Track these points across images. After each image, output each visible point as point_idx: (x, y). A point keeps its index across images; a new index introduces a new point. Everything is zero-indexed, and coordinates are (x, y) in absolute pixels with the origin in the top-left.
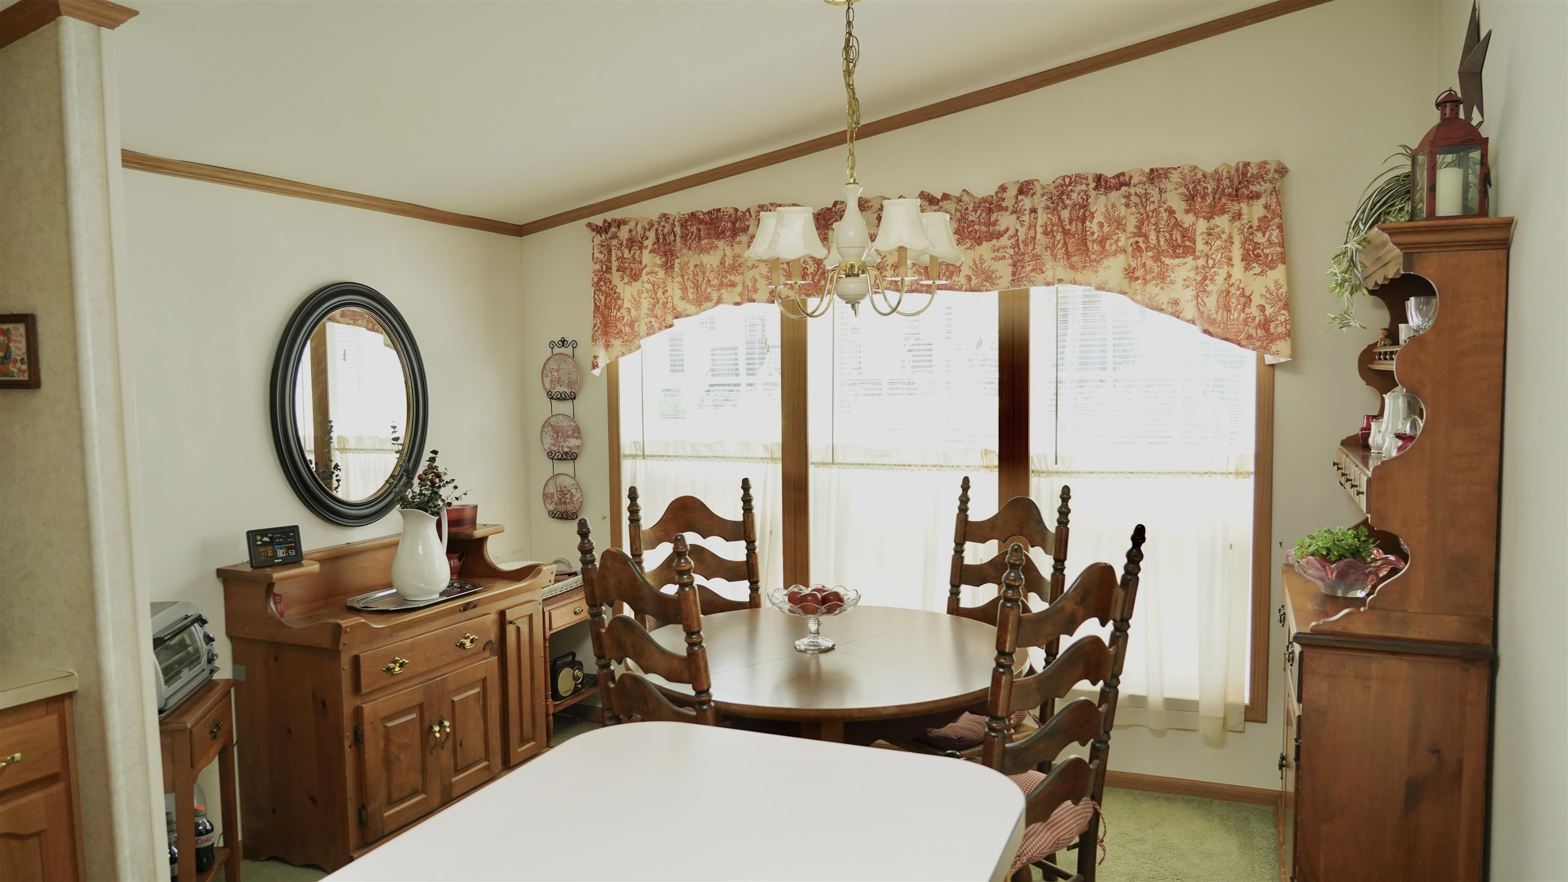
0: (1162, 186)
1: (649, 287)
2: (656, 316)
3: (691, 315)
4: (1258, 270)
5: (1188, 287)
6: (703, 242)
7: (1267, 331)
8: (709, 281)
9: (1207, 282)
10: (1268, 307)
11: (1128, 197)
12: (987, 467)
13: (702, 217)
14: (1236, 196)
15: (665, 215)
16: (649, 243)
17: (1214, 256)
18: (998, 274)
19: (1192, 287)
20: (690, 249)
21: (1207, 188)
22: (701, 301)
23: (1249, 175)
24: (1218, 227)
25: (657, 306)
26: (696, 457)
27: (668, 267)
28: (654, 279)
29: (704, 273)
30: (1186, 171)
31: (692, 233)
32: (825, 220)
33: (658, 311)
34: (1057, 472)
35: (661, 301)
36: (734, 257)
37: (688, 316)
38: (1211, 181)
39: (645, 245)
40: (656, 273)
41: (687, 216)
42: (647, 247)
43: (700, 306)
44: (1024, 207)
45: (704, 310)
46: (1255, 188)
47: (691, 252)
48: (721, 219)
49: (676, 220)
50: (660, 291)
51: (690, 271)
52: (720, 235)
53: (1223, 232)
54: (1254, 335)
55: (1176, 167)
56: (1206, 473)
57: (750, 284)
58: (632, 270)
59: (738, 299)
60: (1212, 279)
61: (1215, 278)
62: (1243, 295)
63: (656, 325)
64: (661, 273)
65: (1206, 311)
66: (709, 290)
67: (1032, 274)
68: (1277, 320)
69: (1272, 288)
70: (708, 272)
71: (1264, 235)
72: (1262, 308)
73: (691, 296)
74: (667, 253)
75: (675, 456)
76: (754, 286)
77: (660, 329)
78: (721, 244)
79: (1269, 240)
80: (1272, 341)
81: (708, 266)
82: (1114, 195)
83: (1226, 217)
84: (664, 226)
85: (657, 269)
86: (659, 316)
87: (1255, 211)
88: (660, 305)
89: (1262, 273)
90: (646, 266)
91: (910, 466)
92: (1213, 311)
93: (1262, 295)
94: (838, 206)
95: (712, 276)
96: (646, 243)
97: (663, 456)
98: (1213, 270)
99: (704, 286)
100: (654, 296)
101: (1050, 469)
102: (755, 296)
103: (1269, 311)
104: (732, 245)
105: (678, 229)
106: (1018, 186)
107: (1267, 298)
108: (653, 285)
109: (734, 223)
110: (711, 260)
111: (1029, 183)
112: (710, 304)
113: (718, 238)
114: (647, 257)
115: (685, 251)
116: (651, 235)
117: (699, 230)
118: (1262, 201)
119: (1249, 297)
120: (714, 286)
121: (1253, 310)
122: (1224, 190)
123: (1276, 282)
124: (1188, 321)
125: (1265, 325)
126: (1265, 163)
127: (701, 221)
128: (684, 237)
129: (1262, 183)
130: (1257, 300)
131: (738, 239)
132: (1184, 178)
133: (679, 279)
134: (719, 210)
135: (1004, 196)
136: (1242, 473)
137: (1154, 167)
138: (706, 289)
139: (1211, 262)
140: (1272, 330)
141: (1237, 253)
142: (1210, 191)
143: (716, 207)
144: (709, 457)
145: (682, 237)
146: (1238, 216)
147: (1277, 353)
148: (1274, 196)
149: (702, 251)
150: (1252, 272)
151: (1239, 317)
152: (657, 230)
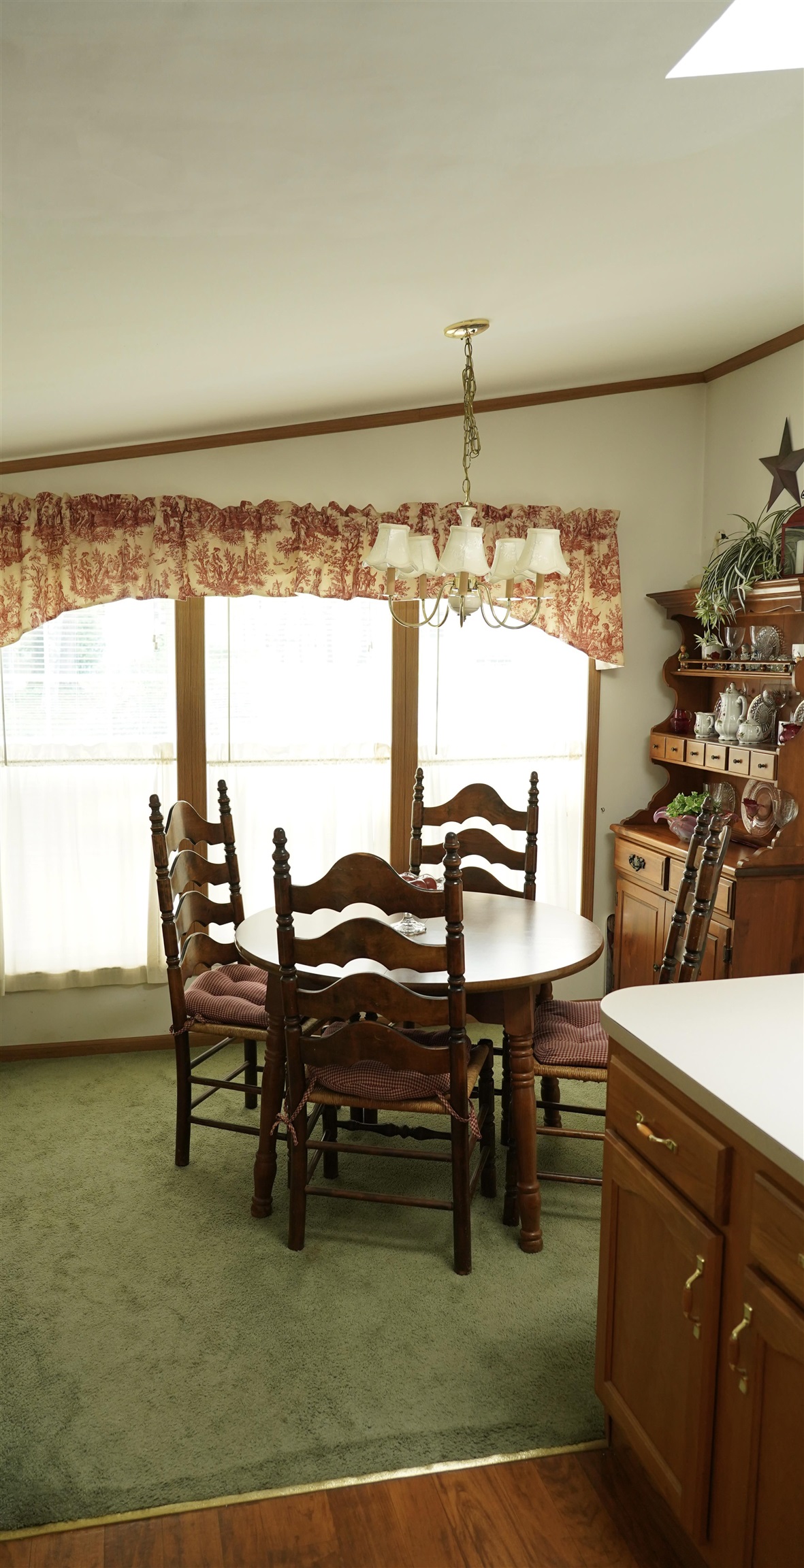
0: (536, 522)
1: (34, 573)
2: (39, 607)
3: (80, 608)
4: (605, 596)
5: (549, 606)
6: (98, 529)
7: (610, 644)
8: (107, 572)
9: (571, 603)
10: (610, 625)
11: (510, 527)
12: (378, 759)
13: (95, 501)
14: (589, 536)
15: (49, 495)
16: (31, 523)
17: (574, 583)
18: (407, 585)
19: (552, 606)
20: (79, 534)
21: (569, 527)
22: (95, 593)
23: (598, 519)
24: (576, 559)
25: (41, 596)
26: (73, 761)
27: (53, 552)
28: (38, 565)
29: (101, 563)
30: (554, 511)
31: (83, 518)
32: (238, 519)
33: (41, 602)
34: (435, 761)
35: (43, 590)
36: (136, 548)
37: (77, 608)
38: (572, 522)
39: (26, 526)
40: (39, 559)
41: (79, 498)
42: (28, 529)
43: (93, 598)
44: (428, 527)
45: (101, 603)
46: (603, 531)
47: (79, 539)
48: (119, 507)
49: (64, 501)
50: (43, 579)
51: (77, 559)
52: (120, 523)
53: (580, 564)
54: (599, 647)
55: (545, 506)
56: (549, 757)
57: (161, 579)
58: (4, 552)
59: (140, 594)
60: (574, 601)
61: (576, 600)
62: (591, 614)
63: (39, 617)
64: (44, 559)
65: (571, 627)
66: (107, 582)
67: (436, 587)
68: (617, 636)
69: (614, 611)
70: (105, 563)
71: (607, 569)
72: (607, 626)
73: (79, 587)
74: (52, 535)
75: (46, 761)
76: (165, 581)
77: (43, 621)
78: (118, 533)
79: (610, 573)
80: (613, 652)
81: (106, 556)
82: (500, 524)
83: (582, 552)
84: (47, 507)
85: (39, 554)
86: (42, 607)
87: (601, 548)
88: (42, 595)
89: (607, 599)
90: (29, 550)
91: (307, 761)
92: (575, 627)
93: (607, 616)
94: (247, 507)
95: (110, 567)
96: (26, 524)
97: (30, 761)
98: (574, 594)
99: (100, 577)
100: (37, 584)
101: (430, 759)
102: (167, 592)
103: (611, 629)
104: (134, 536)
105: (67, 513)
106: (421, 507)
107: (610, 619)
108: (38, 572)
109: (136, 511)
110: (108, 549)
111: (428, 505)
112: (109, 597)
113: (115, 525)
114: (28, 539)
115: (73, 536)
116: (33, 516)
117: (93, 516)
118: (607, 541)
119: (597, 617)
120: (114, 578)
121: (600, 628)
122: (581, 529)
123: (617, 606)
124: (550, 634)
125: (608, 639)
126: (610, 511)
127: (94, 506)
128: (74, 521)
129: (608, 528)
130: (603, 620)
131: (139, 529)
132: (552, 517)
133: (68, 567)
134: (118, 496)
135: (408, 514)
136: (574, 756)
137: (532, 504)
138: (103, 581)
139: (572, 587)
140: (613, 643)
141: (588, 581)
142: (571, 529)
143: (115, 493)
144: (89, 760)
145: (70, 521)
146: (590, 551)
147: (615, 662)
148: (614, 539)
149: (95, 538)
150: (600, 597)
151: (587, 631)
152: (39, 510)
